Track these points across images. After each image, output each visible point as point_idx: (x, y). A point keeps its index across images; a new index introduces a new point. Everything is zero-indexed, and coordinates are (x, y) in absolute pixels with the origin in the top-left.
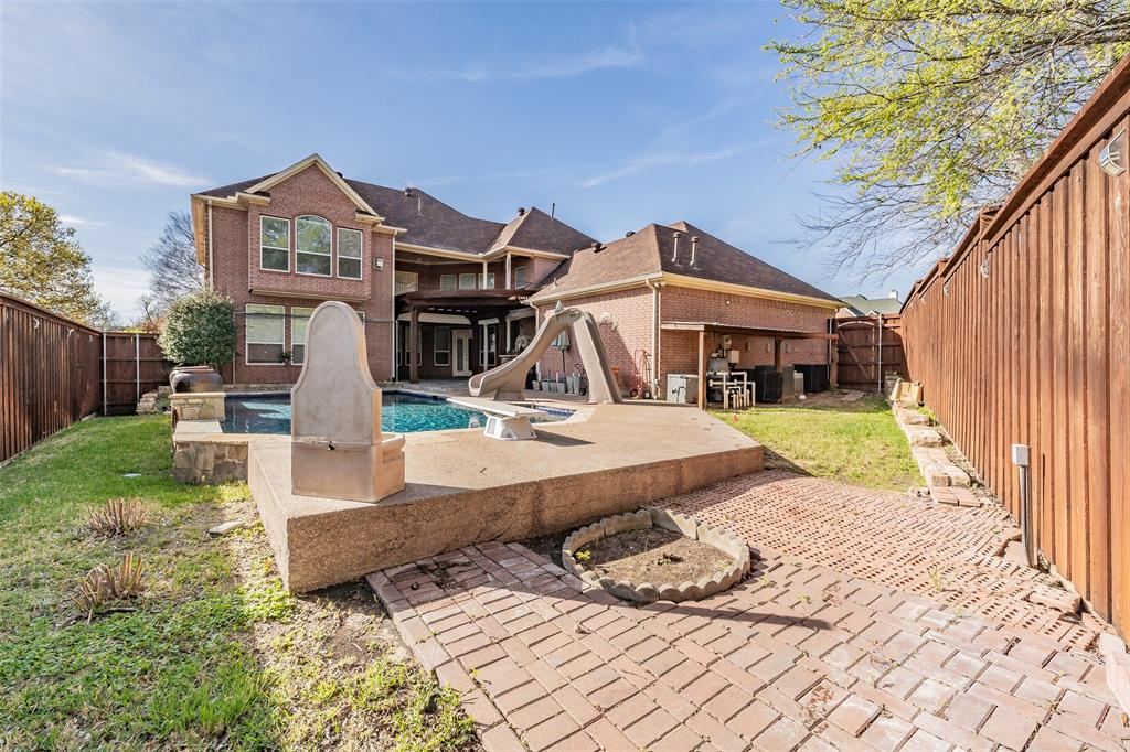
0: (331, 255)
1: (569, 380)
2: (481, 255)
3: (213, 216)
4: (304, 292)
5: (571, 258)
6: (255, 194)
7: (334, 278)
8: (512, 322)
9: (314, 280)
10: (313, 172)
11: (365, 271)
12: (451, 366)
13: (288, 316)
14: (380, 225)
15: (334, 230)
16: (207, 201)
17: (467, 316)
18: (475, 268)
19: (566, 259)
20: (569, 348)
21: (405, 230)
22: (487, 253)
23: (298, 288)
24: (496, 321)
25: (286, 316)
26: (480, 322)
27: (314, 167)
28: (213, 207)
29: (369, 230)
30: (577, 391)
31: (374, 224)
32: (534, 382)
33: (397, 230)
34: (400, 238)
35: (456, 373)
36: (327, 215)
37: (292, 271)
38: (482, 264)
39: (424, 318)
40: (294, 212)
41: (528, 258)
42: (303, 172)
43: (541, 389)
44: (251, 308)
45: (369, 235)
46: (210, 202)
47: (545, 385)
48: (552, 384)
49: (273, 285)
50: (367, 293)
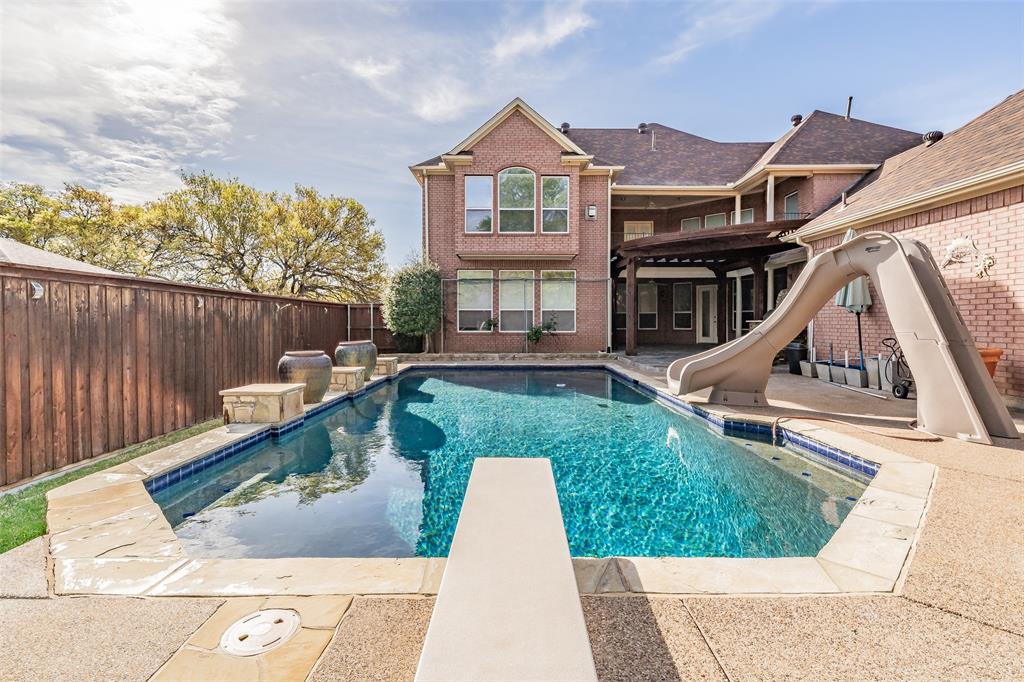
0: (534, 209)
1: (871, 366)
2: (730, 185)
3: (429, 184)
4: (505, 253)
5: (880, 168)
6: (458, 154)
7: (539, 234)
8: (776, 272)
9: (517, 239)
10: (516, 119)
11: (572, 221)
12: (694, 330)
13: (496, 281)
14: (591, 166)
15: (538, 180)
16: (422, 171)
17: (710, 267)
18: (726, 205)
19: (872, 171)
20: (870, 309)
21: (623, 168)
22: (738, 183)
23: (501, 249)
24: (749, 271)
25: (494, 280)
26: (730, 274)
27: (517, 113)
28: (429, 176)
29: (576, 173)
30: (887, 387)
31: (583, 167)
32: (803, 364)
33: (612, 169)
34: (616, 177)
35: (700, 339)
36: (530, 164)
37: (495, 231)
38: (734, 199)
39: (643, 273)
40: (497, 166)
41: (804, 178)
42: (505, 122)
43: (815, 375)
44: (461, 274)
45: (576, 180)
46: (425, 172)
47: (822, 369)
48: (836, 370)
49: (476, 249)
50: (574, 248)
